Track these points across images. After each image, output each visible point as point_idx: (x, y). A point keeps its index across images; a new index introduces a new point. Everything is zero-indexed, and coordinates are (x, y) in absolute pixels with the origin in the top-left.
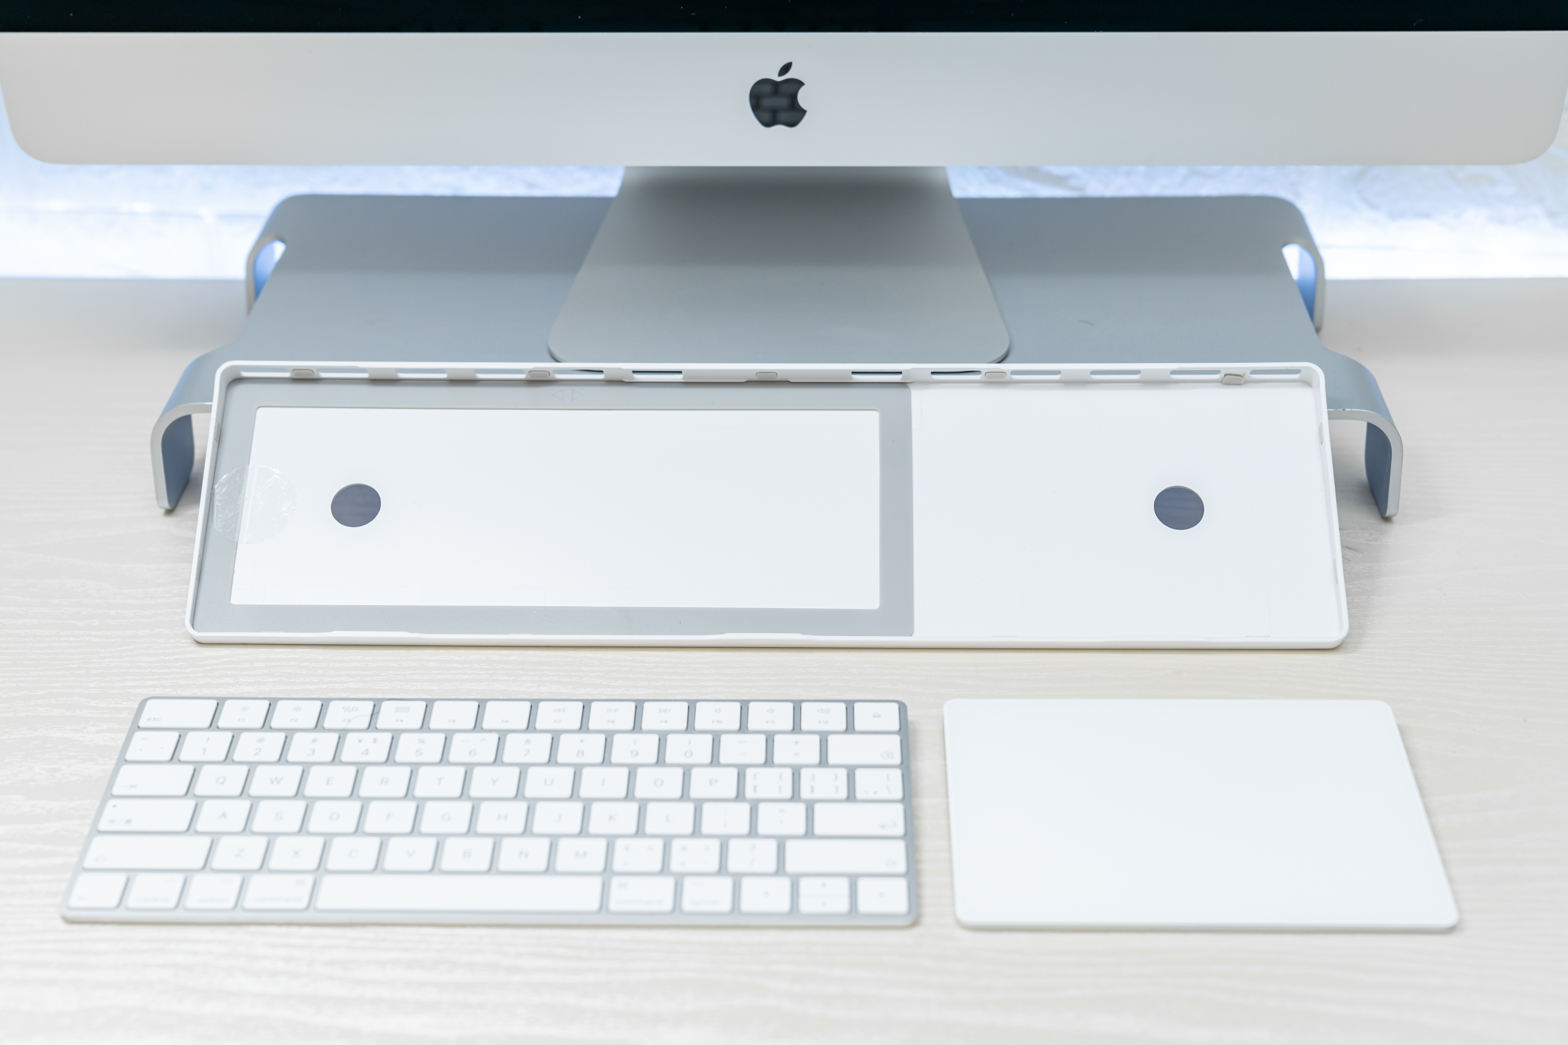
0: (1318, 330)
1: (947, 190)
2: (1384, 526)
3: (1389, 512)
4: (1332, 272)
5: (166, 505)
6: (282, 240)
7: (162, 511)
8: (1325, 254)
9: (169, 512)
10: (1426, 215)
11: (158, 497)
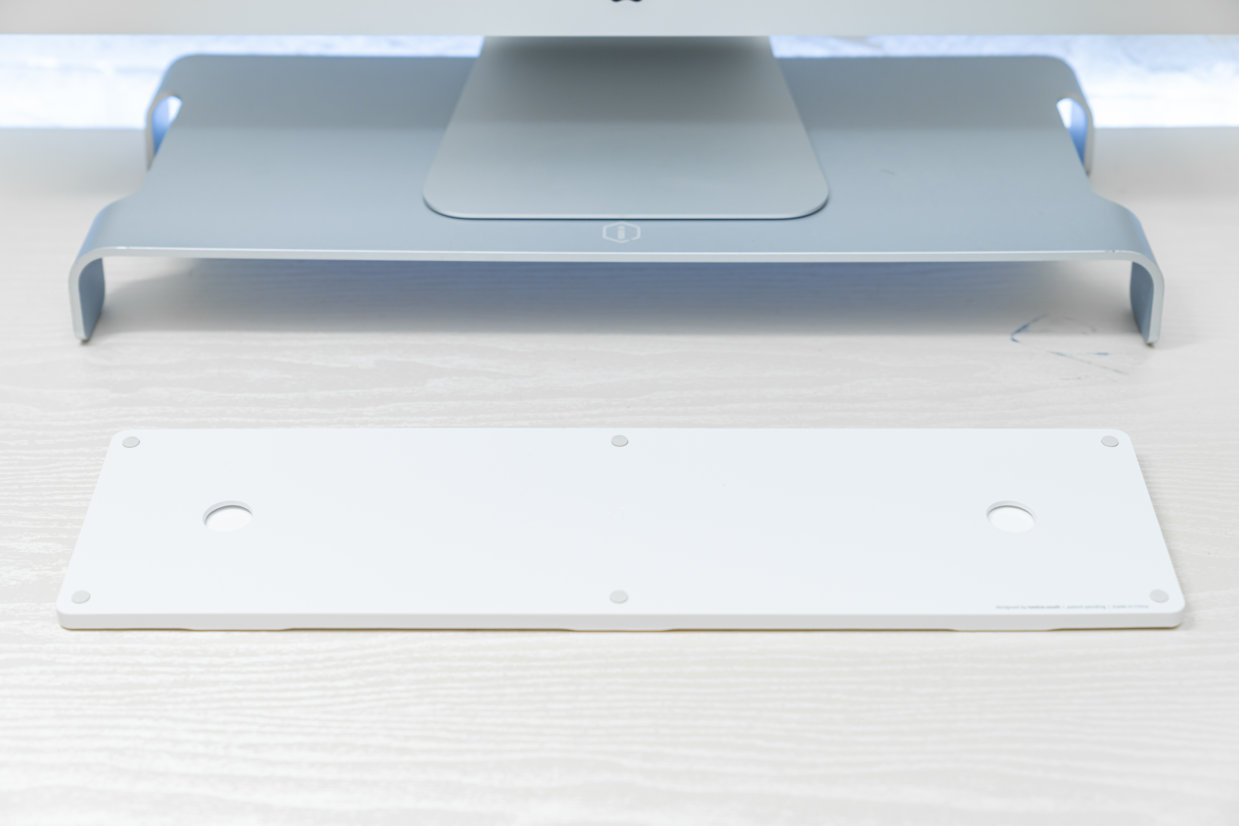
0: (1088, 173)
1: (768, 50)
2: (1149, 351)
3: (1151, 339)
4: (1101, 120)
5: (83, 336)
6: (178, 96)
7: (78, 342)
8: (1094, 104)
9: (85, 342)
10: (1180, 69)
11: (75, 329)
